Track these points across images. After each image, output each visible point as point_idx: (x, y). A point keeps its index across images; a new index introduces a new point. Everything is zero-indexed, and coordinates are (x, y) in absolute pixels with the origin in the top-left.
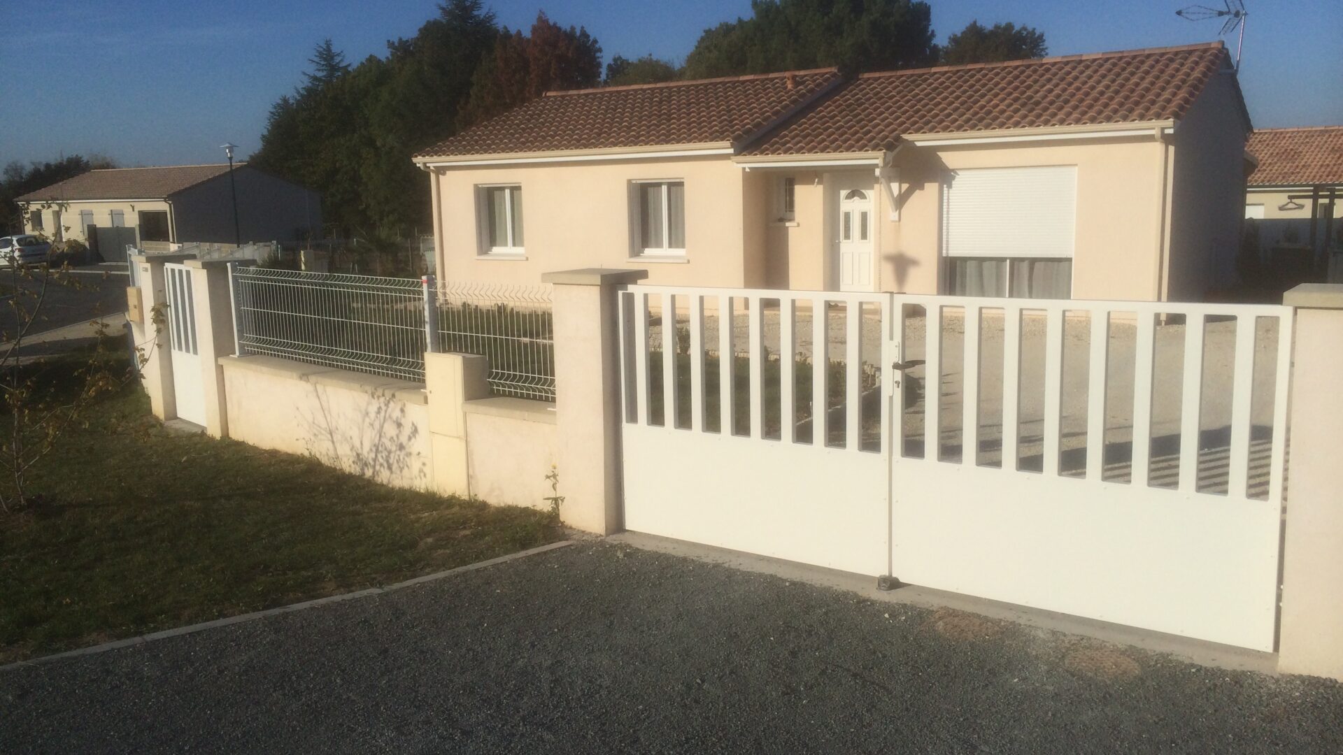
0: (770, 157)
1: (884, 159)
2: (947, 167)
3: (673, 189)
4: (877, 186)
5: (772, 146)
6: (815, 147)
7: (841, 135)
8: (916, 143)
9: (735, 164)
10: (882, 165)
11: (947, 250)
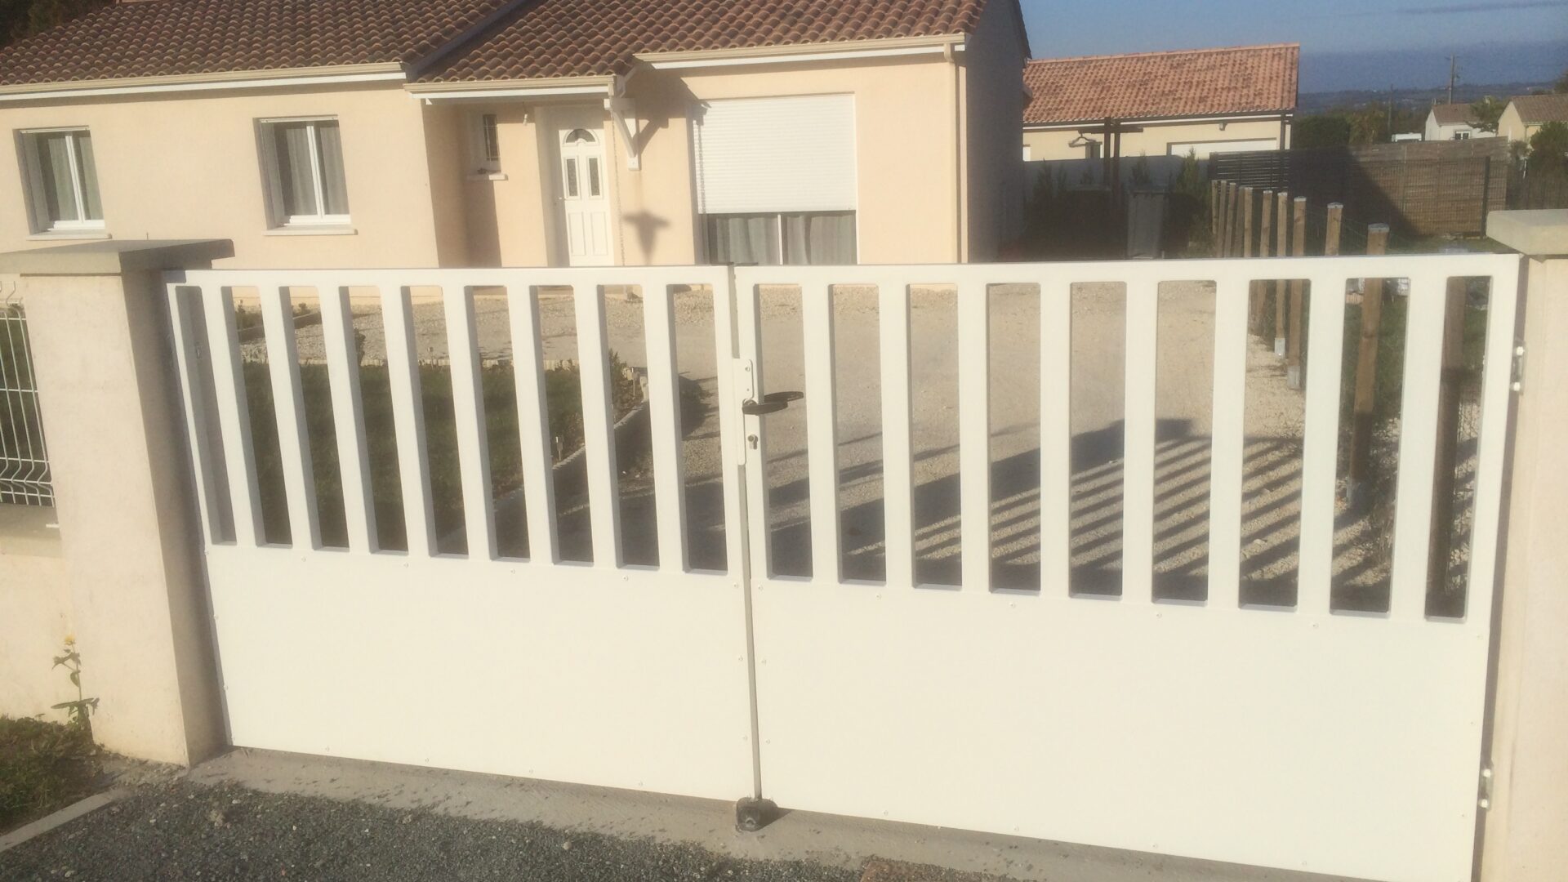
0: (459, 84)
1: (615, 85)
2: (696, 97)
3: (324, 131)
4: (607, 124)
5: (460, 69)
6: (520, 71)
7: (554, 55)
8: (653, 65)
9: (411, 94)
10: (613, 94)
11: (704, 205)
